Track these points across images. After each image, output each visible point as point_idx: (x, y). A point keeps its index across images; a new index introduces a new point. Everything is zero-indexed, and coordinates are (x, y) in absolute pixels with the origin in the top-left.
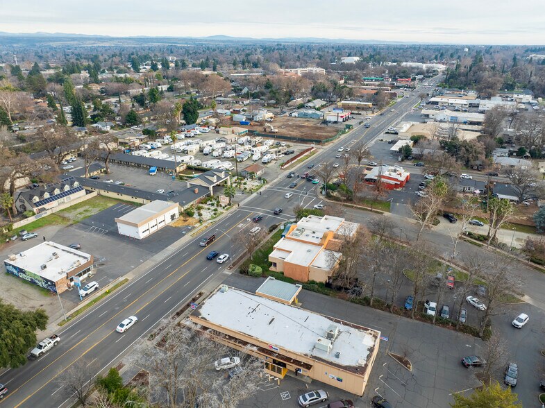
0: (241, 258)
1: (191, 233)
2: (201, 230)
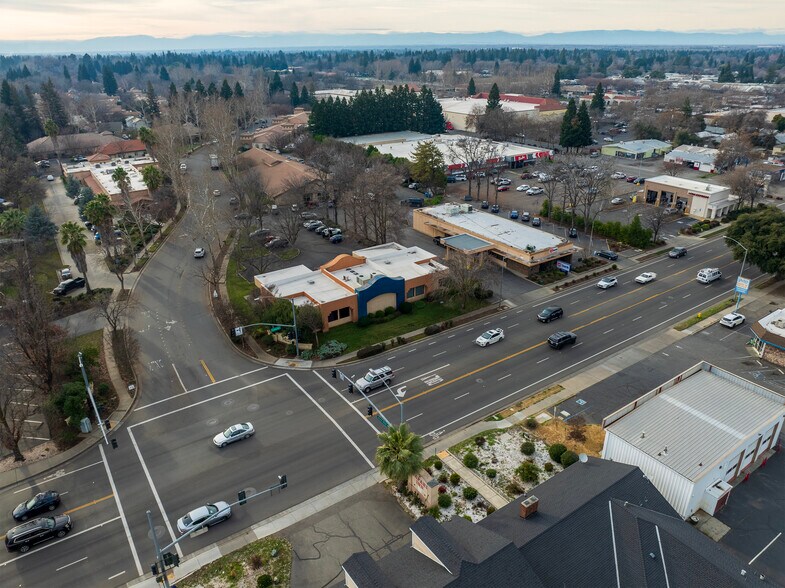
0: (477, 317)
1: (564, 395)
2: (535, 400)
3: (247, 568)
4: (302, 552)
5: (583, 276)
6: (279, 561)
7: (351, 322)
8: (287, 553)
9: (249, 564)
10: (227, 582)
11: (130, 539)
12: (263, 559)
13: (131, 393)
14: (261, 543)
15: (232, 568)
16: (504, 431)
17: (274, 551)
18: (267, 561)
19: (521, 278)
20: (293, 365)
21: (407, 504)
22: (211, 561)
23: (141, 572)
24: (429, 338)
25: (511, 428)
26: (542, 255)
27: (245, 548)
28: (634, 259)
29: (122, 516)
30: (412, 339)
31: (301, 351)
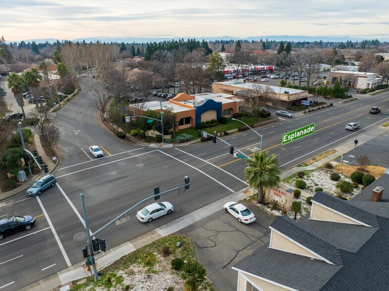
1: (339, 154)
2: (323, 156)
3: (159, 257)
4: (200, 242)
5: (317, 108)
6: (184, 250)
7: (191, 127)
8: (188, 244)
9: (160, 253)
10: (144, 267)
11: (59, 242)
12: (170, 249)
13: (55, 162)
14: (166, 239)
15: (146, 257)
16: (313, 171)
17: (178, 244)
18: (174, 251)
20: (161, 146)
21: (269, 210)
22: (128, 253)
23: (69, 264)
24: (242, 133)
25: (316, 169)
26: (293, 96)
27: (154, 243)
28: (340, 102)
29: (52, 227)
30: (231, 133)
31: (164, 140)
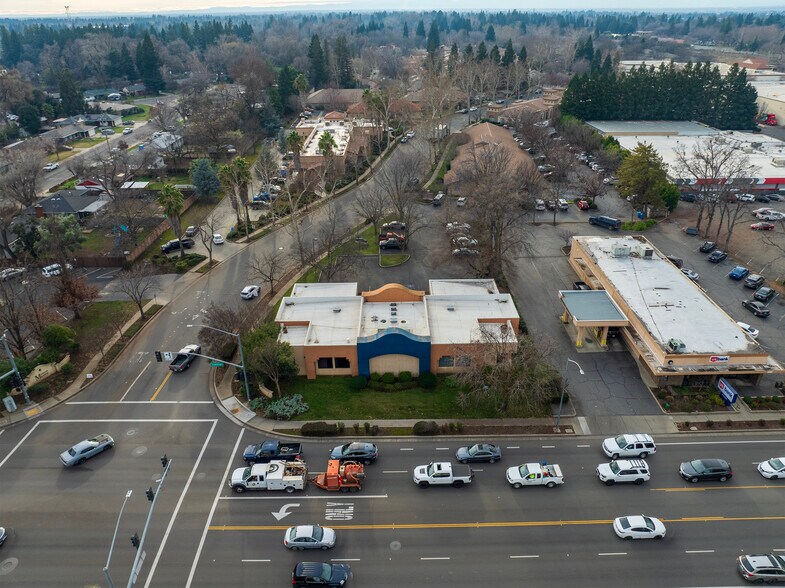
5: (757, 416)
7: (350, 376)
13: (86, 382)
19: (645, 385)
20: (235, 411)
24: (413, 439)
26: (694, 362)
30: (390, 431)
